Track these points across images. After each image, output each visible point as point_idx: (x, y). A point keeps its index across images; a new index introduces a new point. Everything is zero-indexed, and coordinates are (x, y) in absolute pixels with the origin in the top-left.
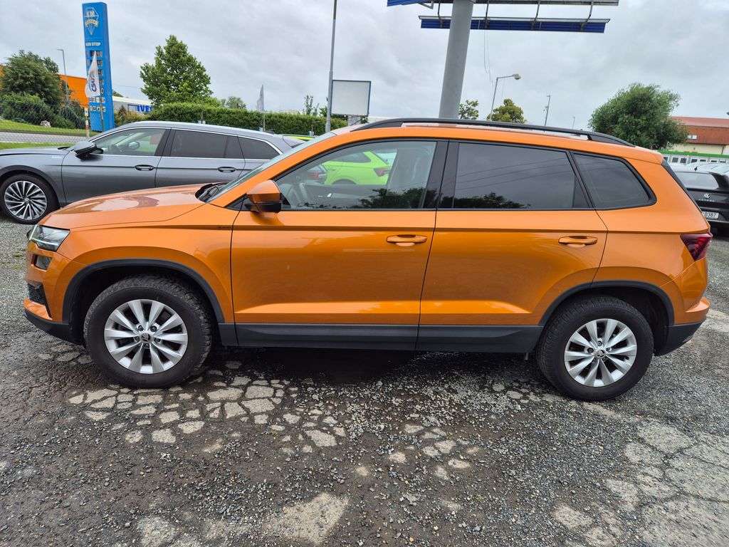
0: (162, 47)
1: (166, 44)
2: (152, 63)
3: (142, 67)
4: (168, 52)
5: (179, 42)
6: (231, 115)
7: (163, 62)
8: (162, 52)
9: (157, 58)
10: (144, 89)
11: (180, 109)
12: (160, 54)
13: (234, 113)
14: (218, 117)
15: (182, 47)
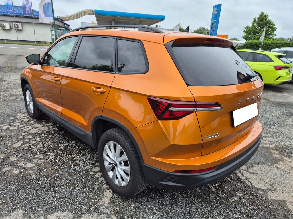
0: (256, 18)
1: (258, 16)
2: (250, 25)
3: (245, 28)
4: (258, 20)
5: (265, 14)
6: (277, 45)
7: (255, 24)
8: (256, 20)
9: (253, 23)
10: (244, 36)
11: (251, 43)
12: (255, 21)
13: (279, 44)
14: (270, 46)
15: (266, 16)
